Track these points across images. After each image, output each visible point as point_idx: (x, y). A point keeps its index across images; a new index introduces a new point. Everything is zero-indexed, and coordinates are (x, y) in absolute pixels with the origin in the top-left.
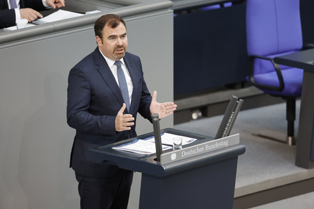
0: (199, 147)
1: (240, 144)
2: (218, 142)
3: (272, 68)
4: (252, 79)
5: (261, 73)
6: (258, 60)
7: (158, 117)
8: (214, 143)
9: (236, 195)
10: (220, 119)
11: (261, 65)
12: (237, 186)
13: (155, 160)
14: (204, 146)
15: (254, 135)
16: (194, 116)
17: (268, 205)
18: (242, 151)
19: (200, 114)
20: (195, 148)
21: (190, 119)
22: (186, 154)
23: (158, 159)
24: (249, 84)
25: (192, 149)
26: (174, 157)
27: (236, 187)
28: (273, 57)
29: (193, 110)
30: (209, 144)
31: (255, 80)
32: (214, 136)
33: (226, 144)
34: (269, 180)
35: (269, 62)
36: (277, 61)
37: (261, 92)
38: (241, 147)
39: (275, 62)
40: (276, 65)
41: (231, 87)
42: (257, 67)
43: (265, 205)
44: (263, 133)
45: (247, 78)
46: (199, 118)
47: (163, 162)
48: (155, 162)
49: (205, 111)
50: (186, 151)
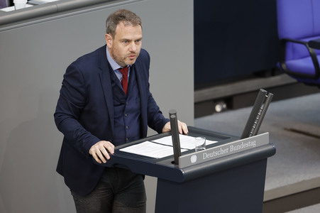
0: (223, 148)
1: (270, 144)
2: (245, 142)
3: (307, 53)
4: (284, 66)
5: (293, 59)
6: (290, 45)
7: (175, 114)
8: (240, 143)
9: (265, 199)
10: (247, 111)
11: (294, 50)
12: (267, 187)
13: (173, 163)
14: (229, 146)
15: (286, 129)
16: (218, 108)
17: (303, 209)
18: (272, 153)
19: (225, 106)
20: (219, 149)
21: (213, 111)
22: (208, 155)
23: (176, 162)
24: (281, 71)
25: (216, 150)
26: (194, 159)
27: (265, 189)
28: (307, 40)
29: (216, 101)
30: (234, 145)
31: (287, 67)
32: (240, 135)
33: (253, 144)
34: (303, 182)
35: (303, 46)
36: (312, 44)
37: (294, 80)
38: (271, 147)
39: (310, 46)
40: (311, 50)
41: (260, 74)
42: (289, 53)
43: (299, 210)
44: (297, 127)
45: (278, 64)
46: (223, 110)
47: (181, 165)
48: (173, 166)
49: (230, 103)
50: (208, 152)
